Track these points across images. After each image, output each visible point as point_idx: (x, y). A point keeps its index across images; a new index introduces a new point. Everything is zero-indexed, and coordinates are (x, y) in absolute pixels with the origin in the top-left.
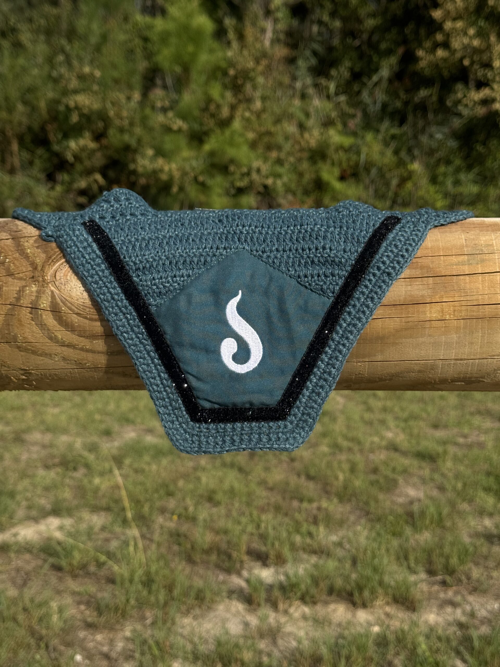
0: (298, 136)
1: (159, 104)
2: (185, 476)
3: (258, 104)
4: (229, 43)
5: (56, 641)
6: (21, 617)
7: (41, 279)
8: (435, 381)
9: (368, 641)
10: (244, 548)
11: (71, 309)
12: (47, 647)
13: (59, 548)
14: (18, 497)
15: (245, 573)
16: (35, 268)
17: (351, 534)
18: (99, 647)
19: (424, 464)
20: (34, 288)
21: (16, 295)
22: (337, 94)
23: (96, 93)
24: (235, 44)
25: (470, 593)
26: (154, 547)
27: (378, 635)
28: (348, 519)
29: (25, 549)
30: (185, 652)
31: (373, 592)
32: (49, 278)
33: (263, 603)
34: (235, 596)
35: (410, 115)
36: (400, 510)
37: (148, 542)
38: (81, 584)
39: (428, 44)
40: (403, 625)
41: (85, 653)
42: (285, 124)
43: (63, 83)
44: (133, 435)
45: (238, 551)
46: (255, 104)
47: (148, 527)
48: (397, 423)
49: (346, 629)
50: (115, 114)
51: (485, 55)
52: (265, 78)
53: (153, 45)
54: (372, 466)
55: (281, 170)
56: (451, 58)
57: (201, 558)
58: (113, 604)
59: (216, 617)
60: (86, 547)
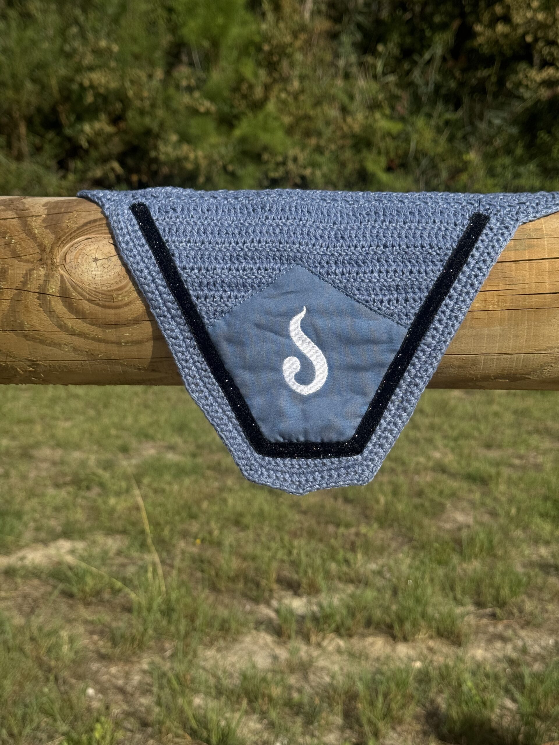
0: (340, 121)
1: (184, 83)
2: (210, 497)
3: (296, 84)
4: (263, 15)
5: (66, 673)
6: (28, 647)
7: (49, 262)
8: (477, 378)
9: (408, 677)
10: (274, 576)
11: (82, 295)
12: (56, 679)
13: (70, 574)
14: (25, 518)
15: (275, 603)
16: (43, 250)
17: (392, 563)
18: (114, 680)
19: (474, 487)
20: (42, 272)
21: (22, 279)
22: (384, 74)
23: (113, 70)
24: (270, 16)
25: (522, 628)
26: (174, 573)
27: (419, 671)
28: (389, 546)
29: (33, 574)
30: (209, 687)
31: (415, 624)
32: (58, 261)
33: (293, 635)
34: (263, 627)
35: (466, 100)
36: (447, 537)
37: (168, 568)
38: (94, 613)
39: (486, 17)
40: (447, 660)
41: (98, 687)
42: (326, 107)
43: (77, 58)
44: (152, 452)
45: (267, 579)
46: (292, 84)
47: (169, 552)
48: (446, 442)
49: (384, 664)
50: (134, 94)
51: (552, 30)
52: (303, 54)
53: (178, 16)
54: (417, 489)
55: (320, 159)
56: (513, 33)
57: (226, 587)
58: (129, 634)
59: (241, 649)
60: (100, 572)
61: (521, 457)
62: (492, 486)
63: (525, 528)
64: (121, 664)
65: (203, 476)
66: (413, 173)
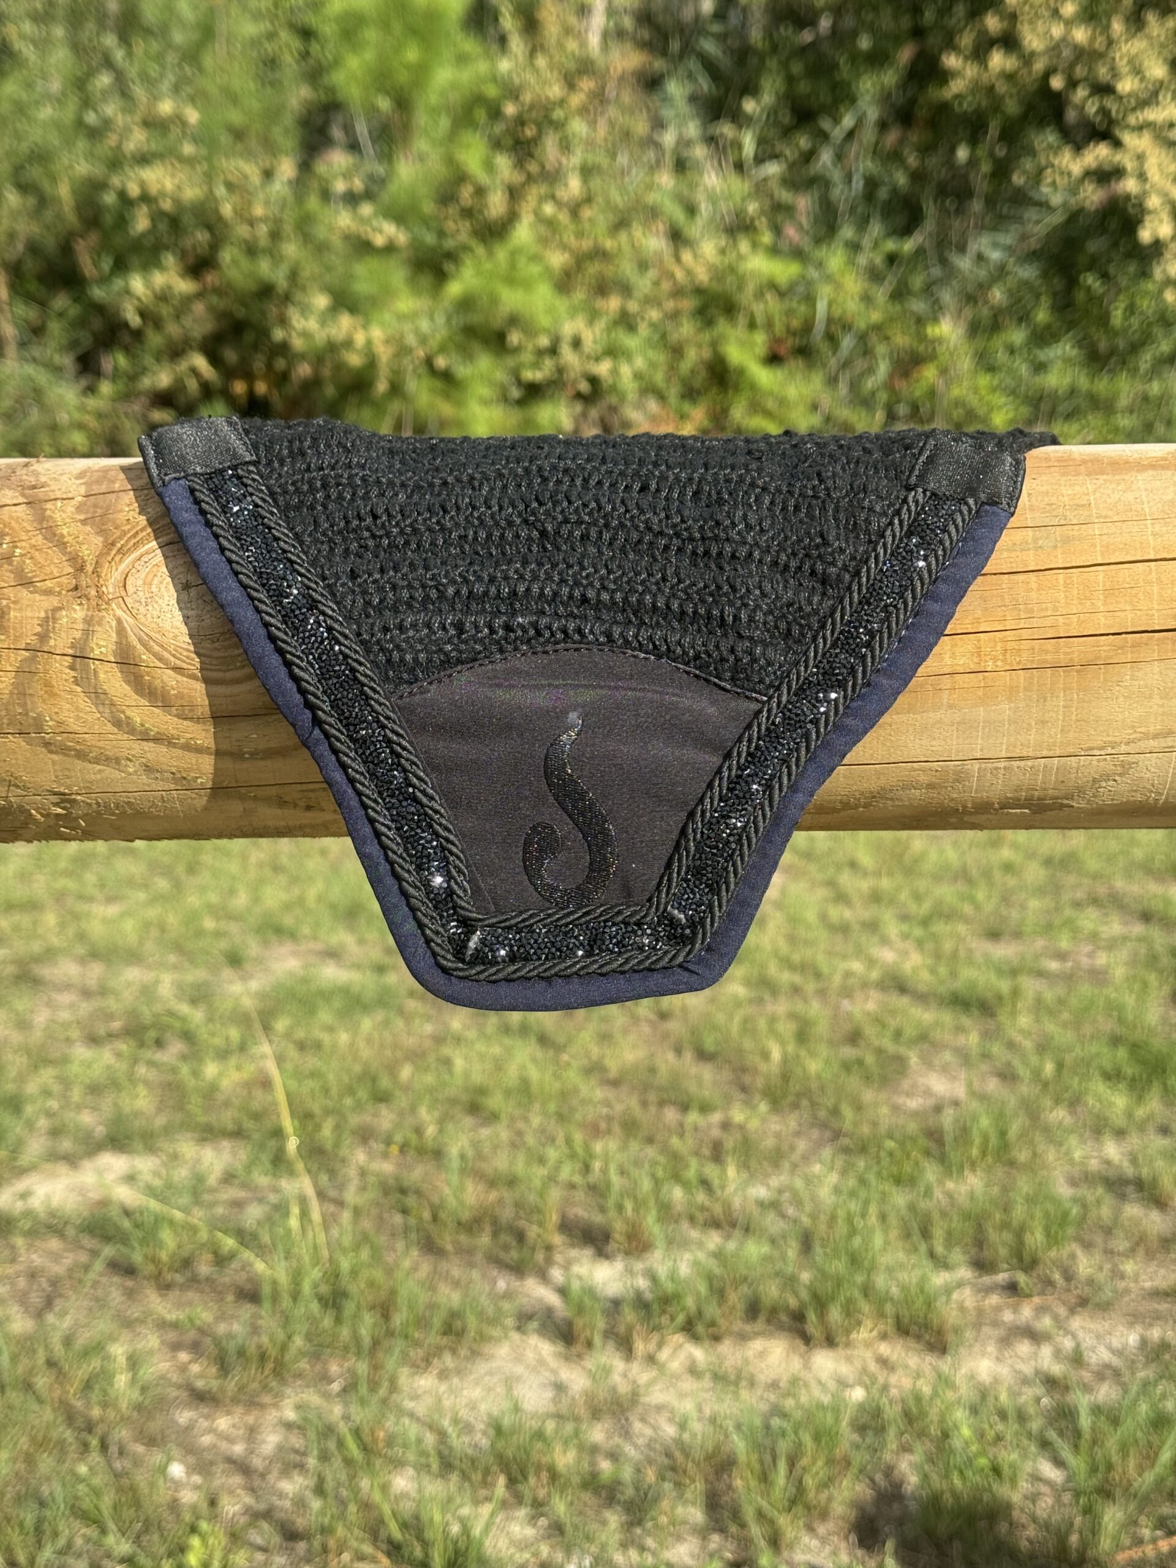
0: (669, 259)
1: (339, 186)
2: (416, 1056)
3: (574, 186)
4: (503, 40)
5: (123, 1433)
6: (42, 1382)
7: (93, 593)
8: (965, 807)
9: (837, 1420)
10: (554, 1218)
11: (160, 659)
12: (104, 1447)
13: (126, 1224)
14: (29, 1110)
15: (557, 1274)
16: (81, 569)
17: (799, 1183)
18: (224, 1445)
19: (966, 1021)
20: (79, 613)
21: (39, 629)
22: (759, 160)
23: (188, 161)
24: (517, 44)
25: (1072, 1312)
26: (346, 1216)
27: (861, 1407)
28: (792, 1148)
29: (49, 1227)
30: (424, 1454)
31: (850, 1310)
32: (111, 590)
33: (597, 1340)
34: (535, 1324)
35: (930, 209)
36: (912, 1127)
37: (332, 1208)
38: (179, 1305)
39: (966, 40)
40: (919, 1384)
41: (191, 1459)
42: (637, 231)
43: (112, 140)
44: (292, 964)
45: (541, 1224)
46: (566, 185)
47: (332, 1173)
48: (905, 927)
49: (788, 1394)
50: (235, 211)
51: (1104, 64)
52: (588, 123)
53: (322, 47)
54: (848, 1027)
55: (632, 342)
56: (1024, 71)
57: (455, 1243)
58: (253, 1347)
59: (490, 1373)
60: (189, 1219)
61: (1062, 956)
62: (1003, 1017)
63: (1074, 1103)
64: (239, 1410)
65: (401, 1011)
66: (824, 365)
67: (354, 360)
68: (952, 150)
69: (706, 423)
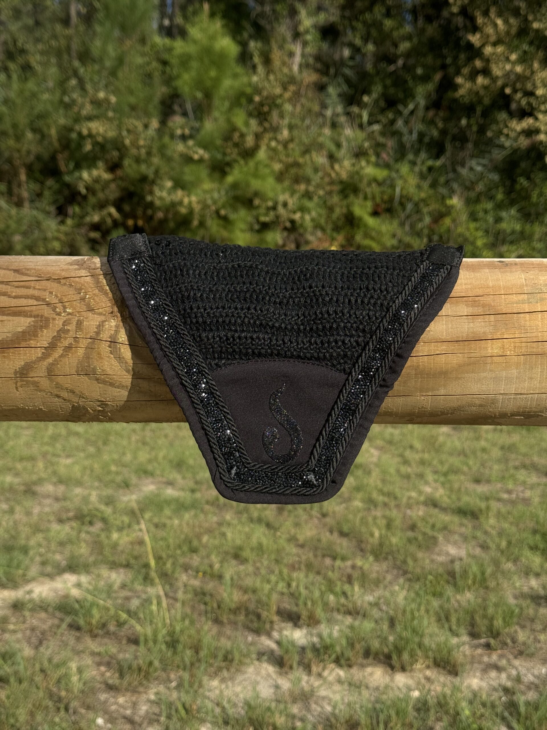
0: (328, 167)
1: (178, 132)
2: (209, 531)
3: (285, 133)
4: (254, 67)
5: (76, 703)
6: (38, 679)
8: (495, 415)
9: (407, 706)
10: (275, 608)
12: (67, 709)
13: (77, 606)
14: (31, 553)
15: (275, 635)
17: (387, 594)
18: (122, 710)
19: (465, 521)
20: (113, 323)
21: (96, 330)
22: (370, 123)
23: (110, 120)
24: (260, 69)
25: (516, 657)
26: (178, 605)
27: (418, 700)
28: (384, 578)
29: (41, 607)
30: (214, 716)
31: (413, 655)
33: (295, 665)
34: (265, 658)
35: (448, 147)
36: (441, 570)
37: (171, 601)
38: (101, 645)
39: (466, 71)
40: (446, 689)
41: (107, 717)
42: (314, 154)
43: (76, 109)
44: (152, 488)
45: (268, 611)
46: (282, 133)
47: (171, 585)
48: (436, 477)
49: (384, 693)
50: (131, 142)
51: (530, 82)
52: (292, 105)
53: (172, 69)
54: (410, 522)
55: (309, 204)
56: (493, 85)
57: (228, 619)
58: (135, 665)
59: (245, 680)
60: (106, 604)
61: (509, 492)
62: (482, 519)
63: (515, 561)
64: (129, 694)
65: (202, 510)
66: (399, 217)
67: (183, 211)
68: (459, 119)
69: (344, 242)
